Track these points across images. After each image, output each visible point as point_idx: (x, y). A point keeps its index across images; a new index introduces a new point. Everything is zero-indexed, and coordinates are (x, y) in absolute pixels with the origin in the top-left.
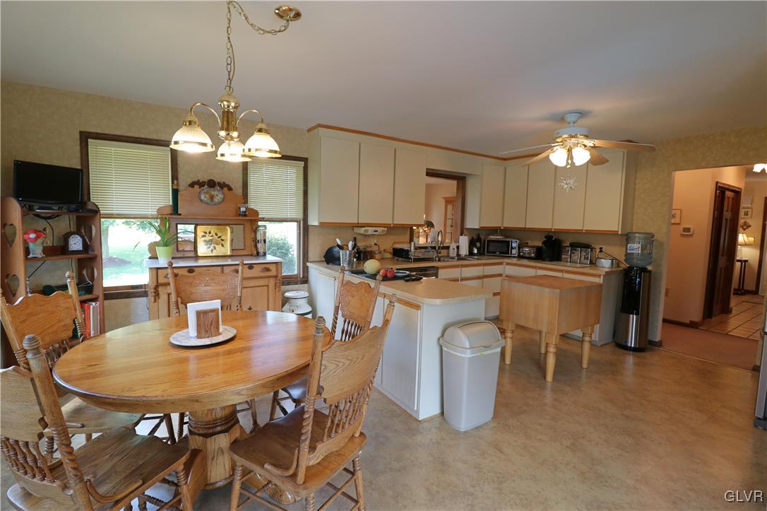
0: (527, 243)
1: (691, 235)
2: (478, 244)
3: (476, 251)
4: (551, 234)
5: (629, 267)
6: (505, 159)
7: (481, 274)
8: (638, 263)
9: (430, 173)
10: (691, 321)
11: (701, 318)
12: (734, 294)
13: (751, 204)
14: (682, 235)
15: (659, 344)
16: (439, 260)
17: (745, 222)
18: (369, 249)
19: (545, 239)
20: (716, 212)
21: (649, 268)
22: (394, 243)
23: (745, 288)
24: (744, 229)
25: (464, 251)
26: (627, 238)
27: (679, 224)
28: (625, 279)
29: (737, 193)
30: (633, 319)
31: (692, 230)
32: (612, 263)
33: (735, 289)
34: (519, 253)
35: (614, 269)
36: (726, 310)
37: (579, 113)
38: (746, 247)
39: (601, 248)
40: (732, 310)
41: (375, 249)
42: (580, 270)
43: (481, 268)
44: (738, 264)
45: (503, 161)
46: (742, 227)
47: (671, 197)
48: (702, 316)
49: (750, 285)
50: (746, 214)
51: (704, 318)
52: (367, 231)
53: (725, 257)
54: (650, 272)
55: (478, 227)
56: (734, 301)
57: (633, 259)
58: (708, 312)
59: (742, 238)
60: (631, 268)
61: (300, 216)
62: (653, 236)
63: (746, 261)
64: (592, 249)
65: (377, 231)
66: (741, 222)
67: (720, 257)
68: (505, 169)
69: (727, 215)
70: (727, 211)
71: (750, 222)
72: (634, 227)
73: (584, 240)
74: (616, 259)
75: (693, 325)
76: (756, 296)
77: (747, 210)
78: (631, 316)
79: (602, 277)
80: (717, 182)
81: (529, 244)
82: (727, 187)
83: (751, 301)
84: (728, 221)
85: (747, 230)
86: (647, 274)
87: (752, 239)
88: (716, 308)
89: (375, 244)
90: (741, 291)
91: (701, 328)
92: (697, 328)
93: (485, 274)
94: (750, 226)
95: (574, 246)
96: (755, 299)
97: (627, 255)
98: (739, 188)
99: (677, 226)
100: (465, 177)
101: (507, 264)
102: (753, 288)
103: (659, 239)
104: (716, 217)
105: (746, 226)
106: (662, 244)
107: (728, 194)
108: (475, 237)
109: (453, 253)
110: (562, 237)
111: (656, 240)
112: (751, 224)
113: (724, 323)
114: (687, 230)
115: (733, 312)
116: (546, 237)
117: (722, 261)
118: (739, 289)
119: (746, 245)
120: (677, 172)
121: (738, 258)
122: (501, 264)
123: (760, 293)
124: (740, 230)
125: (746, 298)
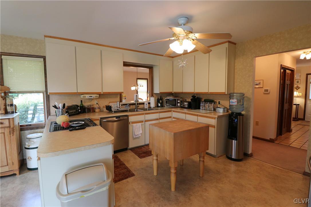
0: (186, 100)
1: (269, 93)
2: (161, 101)
3: (159, 105)
4: (195, 95)
5: (231, 113)
6: (173, 57)
7: (158, 117)
8: (236, 110)
9: (126, 64)
10: (270, 139)
11: (276, 137)
12: (293, 120)
13: (300, 77)
14: (264, 93)
15: (251, 155)
16: (137, 111)
17: (297, 86)
18: (92, 107)
19: (192, 98)
20: (281, 81)
21: (243, 113)
22: (110, 102)
23: (298, 117)
24: (297, 90)
25: (153, 105)
26: (230, 96)
27: (262, 88)
28: (229, 120)
29: (292, 71)
30: (234, 142)
31: (269, 91)
32: (224, 110)
33: (293, 118)
34: (181, 105)
35: (225, 114)
36: (289, 130)
37: (187, 18)
38: (298, 98)
39: (219, 102)
40: (292, 129)
41: (96, 106)
42: (205, 115)
43: (158, 114)
44: (294, 107)
45: (172, 58)
46: (296, 88)
47: (254, 72)
48: (276, 136)
49: (300, 116)
50: (298, 82)
51: (277, 136)
52: (85, 96)
53: (287, 104)
54: (243, 115)
55: (158, 93)
56: (293, 124)
57: (233, 108)
58: (280, 132)
59: (296, 93)
60: (232, 113)
61: (44, 89)
62: (244, 95)
63: (298, 105)
64: (215, 102)
65: (92, 97)
66: (295, 86)
67: (285, 104)
68: (173, 62)
69: (288, 82)
70: (288, 80)
71: (299, 86)
72: (235, 90)
73: (211, 98)
74: (226, 108)
75: (271, 141)
76: (304, 121)
77: (298, 80)
78: (234, 141)
79: (216, 119)
80: (281, 65)
81: (187, 100)
82: (287, 67)
83: (301, 124)
84: (288, 85)
85: (298, 90)
86: (242, 117)
87: (301, 94)
88: (284, 130)
89: (97, 104)
90: (296, 119)
91: (275, 142)
92: (274, 142)
93: (160, 117)
94: (300, 88)
95: (206, 101)
96: (303, 123)
97: (230, 105)
98: (293, 69)
99: (261, 89)
100: (152, 67)
101: (174, 111)
102: (302, 117)
103: (248, 96)
104: (281, 83)
105: (298, 88)
106: (249, 99)
107: (287, 71)
108: (159, 98)
109: (146, 106)
110: (201, 96)
111: (246, 97)
112: (300, 87)
113: (288, 138)
114: (267, 90)
115: (293, 131)
116: (192, 97)
117: (286, 106)
118: (295, 118)
119: (298, 97)
120: (256, 58)
121: (294, 103)
122: (170, 111)
123: (305, 120)
124: (295, 90)
125: (299, 122)
